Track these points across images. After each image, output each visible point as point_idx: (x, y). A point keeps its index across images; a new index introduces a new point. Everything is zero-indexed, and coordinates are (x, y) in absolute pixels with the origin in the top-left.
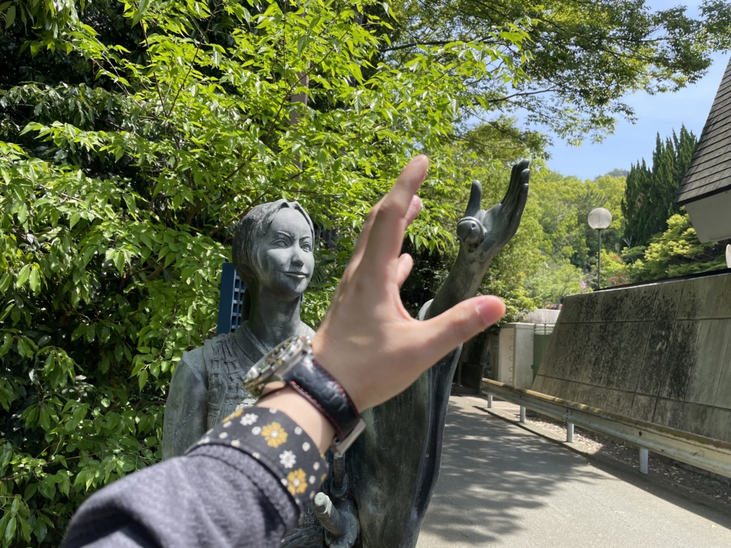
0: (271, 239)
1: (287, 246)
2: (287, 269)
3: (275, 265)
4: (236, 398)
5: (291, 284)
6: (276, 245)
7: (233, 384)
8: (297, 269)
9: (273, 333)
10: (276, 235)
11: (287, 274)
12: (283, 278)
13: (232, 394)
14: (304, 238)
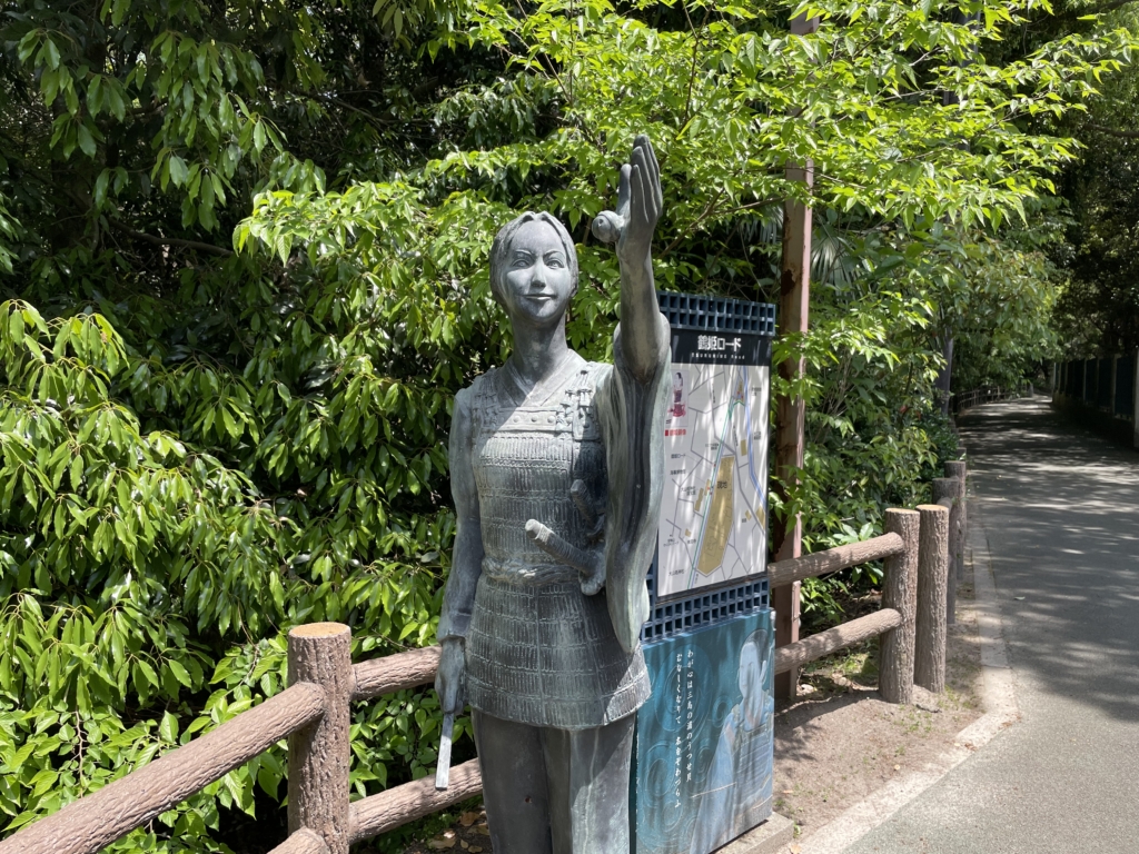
0: (511, 260)
1: (528, 265)
2: (527, 292)
3: (515, 289)
4: (488, 432)
5: (532, 309)
6: (516, 266)
7: (488, 419)
8: (537, 291)
9: (531, 364)
10: (516, 254)
11: (529, 298)
12: (524, 303)
13: (486, 429)
14: (549, 254)
